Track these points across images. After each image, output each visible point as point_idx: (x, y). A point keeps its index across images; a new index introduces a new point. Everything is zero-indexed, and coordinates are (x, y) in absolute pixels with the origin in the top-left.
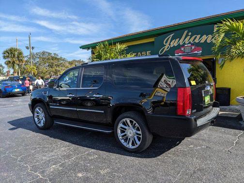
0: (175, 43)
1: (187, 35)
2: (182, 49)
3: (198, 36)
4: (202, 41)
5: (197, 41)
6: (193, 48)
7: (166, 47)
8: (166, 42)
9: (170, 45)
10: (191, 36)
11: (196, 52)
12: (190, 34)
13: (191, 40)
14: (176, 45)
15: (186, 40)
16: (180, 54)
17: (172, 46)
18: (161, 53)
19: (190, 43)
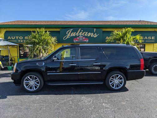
0: (73, 34)
1: (80, 31)
2: (78, 38)
3: (87, 33)
4: (89, 36)
5: (86, 35)
6: (84, 38)
7: (68, 36)
8: (68, 33)
9: (70, 35)
10: (83, 32)
11: (85, 41)
12: (82, 31)
13: (83, 34)
14: (74, 35)
15: (80, 34)
16: (76, 41)
17: (71, 36)
18: (64, 39)
19: (82, 35)
